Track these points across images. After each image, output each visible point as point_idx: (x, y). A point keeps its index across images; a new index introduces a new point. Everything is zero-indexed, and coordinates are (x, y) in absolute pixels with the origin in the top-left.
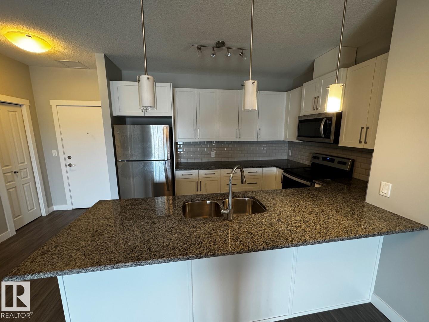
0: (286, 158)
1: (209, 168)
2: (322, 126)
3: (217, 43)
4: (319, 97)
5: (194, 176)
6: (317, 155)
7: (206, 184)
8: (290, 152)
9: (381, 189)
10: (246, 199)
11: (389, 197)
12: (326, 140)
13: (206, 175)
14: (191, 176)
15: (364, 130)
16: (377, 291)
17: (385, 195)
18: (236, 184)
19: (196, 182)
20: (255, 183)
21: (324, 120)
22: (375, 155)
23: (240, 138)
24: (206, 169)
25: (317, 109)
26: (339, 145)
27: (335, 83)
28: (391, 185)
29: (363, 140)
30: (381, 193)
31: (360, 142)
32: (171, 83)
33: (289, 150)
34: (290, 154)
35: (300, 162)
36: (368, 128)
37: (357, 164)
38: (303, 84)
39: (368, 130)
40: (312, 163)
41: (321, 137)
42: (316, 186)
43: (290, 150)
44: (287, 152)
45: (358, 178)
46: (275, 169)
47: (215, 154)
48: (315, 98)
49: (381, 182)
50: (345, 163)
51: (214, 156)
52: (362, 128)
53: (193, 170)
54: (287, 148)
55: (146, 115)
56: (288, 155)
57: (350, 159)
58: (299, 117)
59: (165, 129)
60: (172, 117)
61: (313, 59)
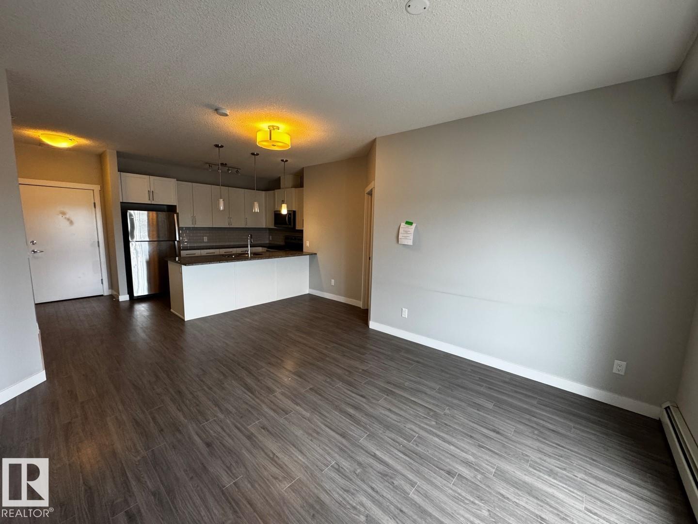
0: (268, 242)
1: (209, 248)
2: (287, 218)
3: (221, 164)
8: (271, 237)
9: (306, 245)
12: (290, 226)
13: (208, 254)
14: (194, 255)
17: (308, 246)
21: (288, 214)
23: (231, 225)
24: (207, 249)
26: (296, 229)
32: (176, 179)
38: (275, 190)
41: (287, 224)
43: (270, 235)
47: (207, 239)
48: (283, 201)
51: (206, 241)
53: (196, 250)
54: (268, 234)
55: (152, 203)
56: (269, 240)
58: (275, 211)
59: (175, 215)
60: (176, 206)
61: (279, 176)
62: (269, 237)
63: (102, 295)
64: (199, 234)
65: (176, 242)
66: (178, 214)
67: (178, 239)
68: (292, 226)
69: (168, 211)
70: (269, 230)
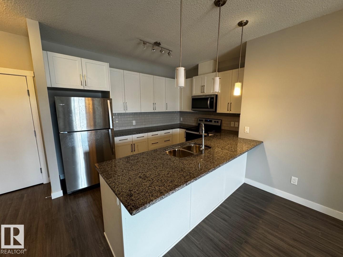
0: (179, 122)
1: (140, 133)
2: (209, 102)
3: (155, 43)
4: (204, 86)
5: (128, 140)
6: (201, 119)
7: (138, 145)
8: (182, 118)
9: (245, 130)
10: (192, 145)
11: (248, 133)
12: (211, 110)
13: (137, 138)
14: (126, 140)
15: (229, 104)
16: (247, 176)
17: (247, 132)
18: (158, 143)
19: (131, 144)
20: (168, 140)
21: (209, 99)
22: (241, 116)
23: (155, 109)
24: (138, 134)
25: (204, 92)
26: (217, 112)
27: (238, 82)
28: (249, 127)
29: (229, 109)
30: (245, 132)
31: (228, 110)
32: (109, 63)
33: (180, 117)
34: (182, 120)
35: (189, 124)
36: (231, 103)
37: (223, 122)
38: (193, 77)
39: (231, 104)
40: (198, 124)
41: (208, 108)
42: (210, 135)
43: (182, 117)
44: (179, 119)
45: (224, 129)
46: (178, 130)
47: (136, 123)
48: (202, 86)
49: (245, 127)
50: (218, 122)
51: (135, 124)
52: (229, 103)
53: (129, 135)
54: (179, 116)
55: (85, 89)
56: (180, 121)
57: (220, 120)
58: (192, 96)
59: (109, 101)
60: (109, 92)
61: (198, 63)
62: (180, 119)
63: (43, 184)
64: (129, 119)
65: (110, 130)
66: (111, 100)
67: (111, 127)
68: (214, 110)
69: (102, 98)
70: (180, 113)
